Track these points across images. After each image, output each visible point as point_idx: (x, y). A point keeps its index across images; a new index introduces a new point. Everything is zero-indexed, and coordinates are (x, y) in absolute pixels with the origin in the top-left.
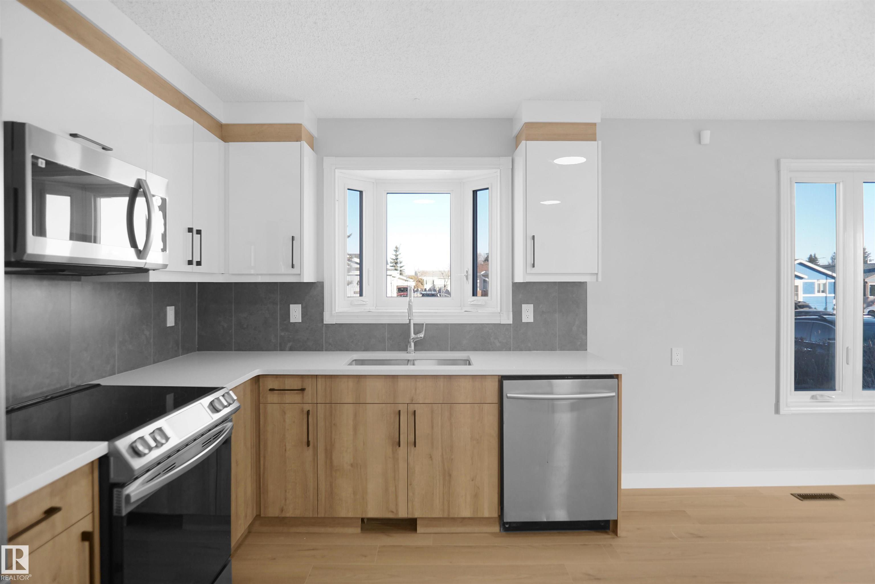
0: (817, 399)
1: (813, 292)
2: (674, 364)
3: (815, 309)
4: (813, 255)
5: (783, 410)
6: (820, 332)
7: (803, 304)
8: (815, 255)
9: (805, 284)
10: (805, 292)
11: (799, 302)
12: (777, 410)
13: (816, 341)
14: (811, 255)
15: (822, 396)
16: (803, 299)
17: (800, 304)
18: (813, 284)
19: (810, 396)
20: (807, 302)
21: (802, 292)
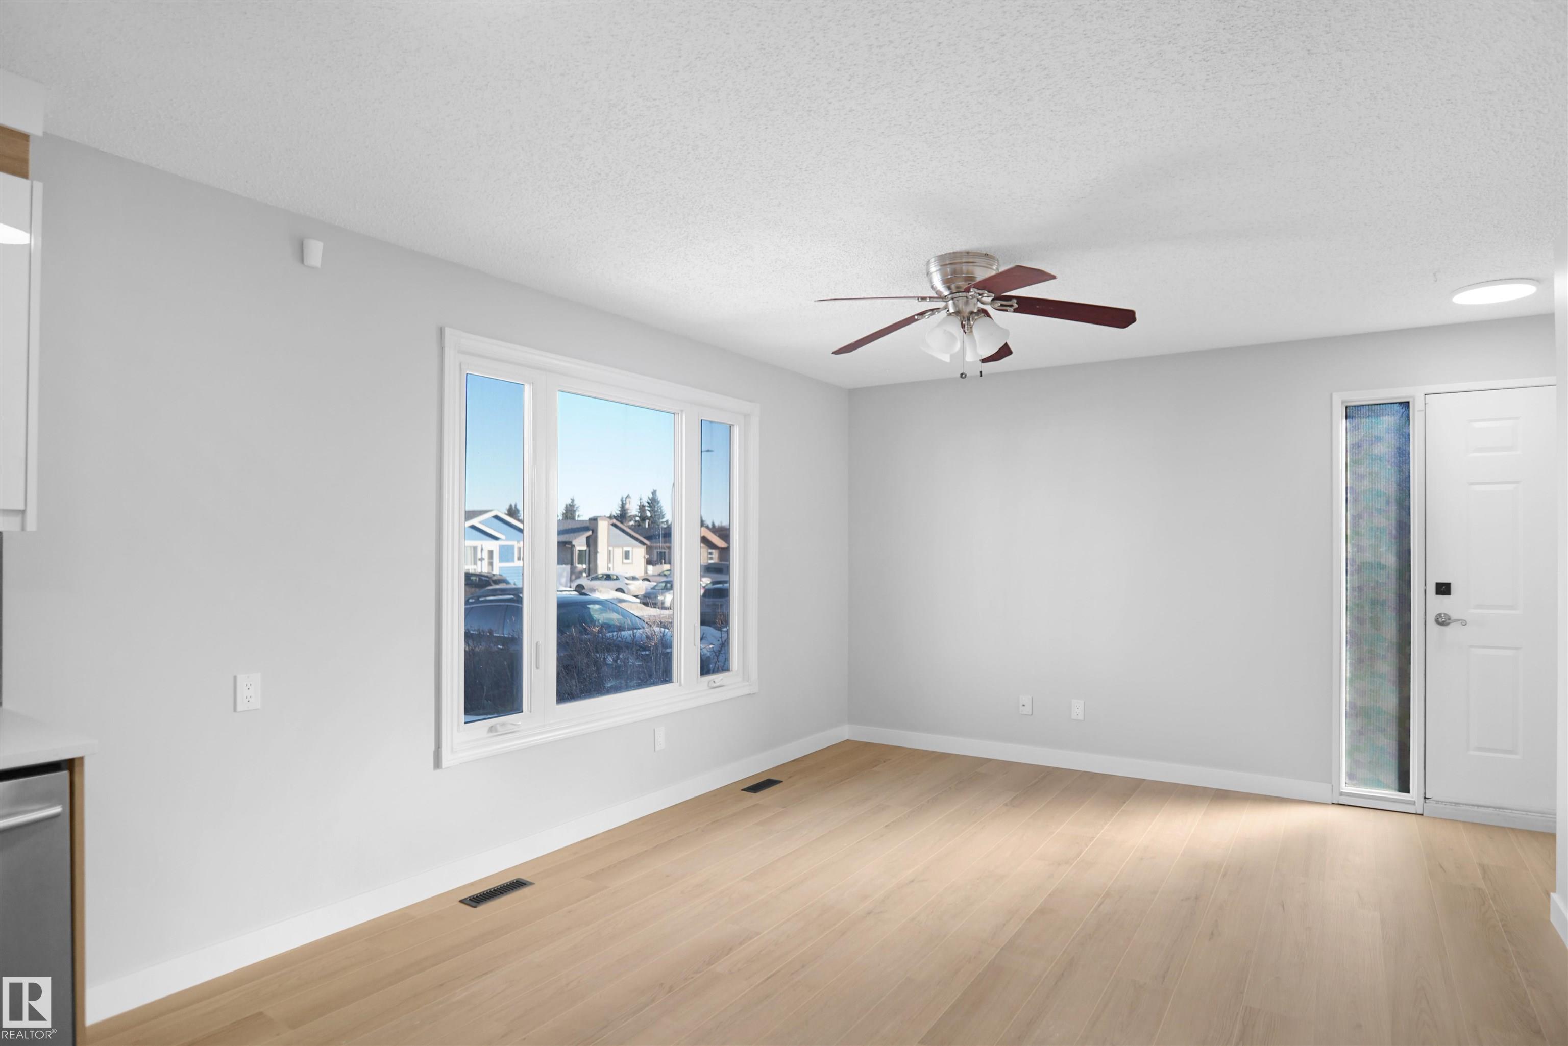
0: (496, 731)
1: (513, 561)
2: (239, 708)
3: (515, 584)
4: (513, 506)
5: (447, 759)
6: (514, 620)
7: (498, 577)
8: (516, 505)
9: (501, 547)
10: (502, 559)
11: (494, 575)
12: (437, 764)
13: (509, 634)
14: (511, 506)
15: (503, 724)
16: (500, 570)
17: (495, 578)
18: (512, 547)
19: (487, 729)
20: (504, 575)
21: (498, 560)
